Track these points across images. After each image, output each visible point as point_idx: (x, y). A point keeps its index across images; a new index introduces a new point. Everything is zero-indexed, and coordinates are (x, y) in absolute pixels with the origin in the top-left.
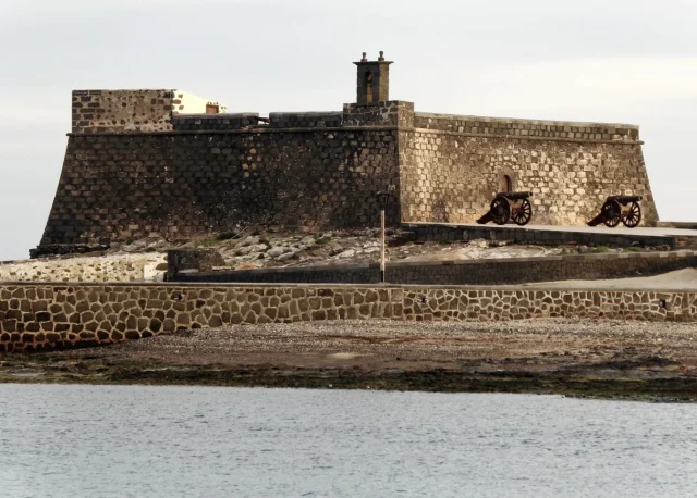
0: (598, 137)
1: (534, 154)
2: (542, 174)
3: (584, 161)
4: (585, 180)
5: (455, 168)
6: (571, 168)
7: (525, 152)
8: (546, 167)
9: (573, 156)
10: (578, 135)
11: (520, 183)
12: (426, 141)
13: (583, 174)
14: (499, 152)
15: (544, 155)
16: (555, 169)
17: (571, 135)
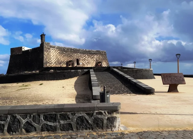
0: (98, 53)
1: (84, 55)
2: (86, 59)
3: (95, 57)
4: (95, 60)
5: (64, 57)
6: (92, 58)
7: (82, 55)
8: (87, 58)
9: (93, 56)
10: (94, 52)
11: (81, 60)
12: (54, 51)
13: (95, 59)
14: (76, 54)
15: (86, 55)
16: (89, 58)
17: (92, 52)
